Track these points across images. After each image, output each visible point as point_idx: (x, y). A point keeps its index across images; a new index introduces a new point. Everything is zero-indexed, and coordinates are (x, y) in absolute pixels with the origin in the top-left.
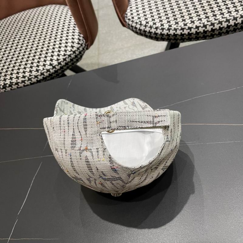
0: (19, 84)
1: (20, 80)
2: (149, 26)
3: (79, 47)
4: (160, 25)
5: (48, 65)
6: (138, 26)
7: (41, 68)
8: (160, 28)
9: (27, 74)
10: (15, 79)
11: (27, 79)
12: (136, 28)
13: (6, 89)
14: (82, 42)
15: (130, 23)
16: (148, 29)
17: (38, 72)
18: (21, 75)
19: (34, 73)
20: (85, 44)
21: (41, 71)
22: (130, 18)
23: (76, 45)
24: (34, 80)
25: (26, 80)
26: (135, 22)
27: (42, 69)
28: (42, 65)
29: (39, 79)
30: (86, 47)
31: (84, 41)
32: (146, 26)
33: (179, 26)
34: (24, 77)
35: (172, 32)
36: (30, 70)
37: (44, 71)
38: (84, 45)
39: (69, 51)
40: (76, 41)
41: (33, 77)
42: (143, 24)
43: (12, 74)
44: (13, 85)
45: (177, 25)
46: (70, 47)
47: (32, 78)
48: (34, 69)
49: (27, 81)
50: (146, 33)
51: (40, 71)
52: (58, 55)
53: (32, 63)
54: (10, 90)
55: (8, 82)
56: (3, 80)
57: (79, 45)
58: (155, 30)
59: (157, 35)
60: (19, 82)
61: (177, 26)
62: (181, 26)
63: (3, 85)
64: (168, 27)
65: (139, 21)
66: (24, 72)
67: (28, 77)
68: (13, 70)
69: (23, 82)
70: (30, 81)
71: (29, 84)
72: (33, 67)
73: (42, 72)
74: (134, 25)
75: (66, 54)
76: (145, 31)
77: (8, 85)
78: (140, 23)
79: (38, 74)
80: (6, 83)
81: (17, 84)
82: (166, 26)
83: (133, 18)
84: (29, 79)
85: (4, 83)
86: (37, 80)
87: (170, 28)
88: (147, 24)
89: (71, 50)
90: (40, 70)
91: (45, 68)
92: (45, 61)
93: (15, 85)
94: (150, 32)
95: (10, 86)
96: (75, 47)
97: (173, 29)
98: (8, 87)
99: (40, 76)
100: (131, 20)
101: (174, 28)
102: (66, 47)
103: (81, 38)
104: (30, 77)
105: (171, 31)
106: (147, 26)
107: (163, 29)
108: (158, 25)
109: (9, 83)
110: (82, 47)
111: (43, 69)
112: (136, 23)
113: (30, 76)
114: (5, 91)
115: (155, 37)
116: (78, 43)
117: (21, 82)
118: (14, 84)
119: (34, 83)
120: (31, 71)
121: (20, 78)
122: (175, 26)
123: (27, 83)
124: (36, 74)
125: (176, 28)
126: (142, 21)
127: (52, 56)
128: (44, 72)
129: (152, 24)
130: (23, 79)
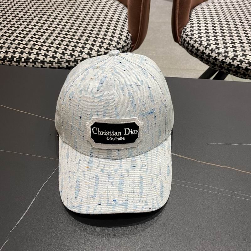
0: (45, 64)
1: (47, 60)
2: (210, 49)
3: (125, 46)
4: (223, 52)
5: (86, 54)
6: (196, 45)
7: (76, 54)
8: (224, 55)
9: (58, 56)
10: (42, 57)
11: (56, 60)
12: (193, 46)
13: (27, 64)
14: (129, 42)
15: (188, 39)
16: (207, 52)
17: (72, 57)
18: (51, 54)
19: (66, 57)
20: (131, 45)
21: (76, 57)
22: (189, 34)
23: (122, 42)
24: (64, 65)
25: (54, 62)
26: (194, 40)
27: (77, 56)
28: (79, 51)
29: (69, 66)
30: (130, 49)
31: (131, 41)
32: (206, 48)
33: (246, 58)
34: (54, 57)
35: (236, 63)
36: (63, 52)
37: (79, 58)
38: (129, 45)
39: (113, 47)
40: (124, 38)
41: (65, 60)
42: (203, 45)
43: (40, 49)
44: (37, 61)
45: (244, 57)
46: (115, 42)
47: (63, 61)
48: (68, 52)
49: (56, 63)
50: (203, 55)
51: (74, 57)
52: (100, 47)
53: (67, 45)
54: (31, 66)
55: (33, 57)
56: (27, 52)
57: (126, 44)
58: (217, 55)
59: (216, 61)
60: (46, 61)
61: (244, 59)
62: (249, 60)
63: (25, 58)
64: (233, 56)
65: (199, 40)
66: (55, 52)
67: (58, 59)
68: (42, 46)
69: (51, 62)
70: (59, 65)
71: (57, 67)
72: (68, 50)
73: (76, 59)
74: (192, 42)
75: (109, 48)
76: (203, 53)
77: (31, 60)
78: (199, 42)
79: (71, 59)
80: (29, 57)
81: (43, 62)
82: (231, 55)
83: (192, 35)
84: (59, 62)
85: (27, 57)
86: (67, 66)
87: (235, 58)
88: (208, 46)
89: (116, 46)
90: (75, 55)
91: (81, 56)
92: (83, 48)
93: (39, 63)
94: (209, 56)
95: (34, 62)
96: (120, 44)
97: (238, 60)
98: (31, 63)
99: (73, 62)
100: (190, 36)
101: (240, 60)
102: (111, 40)
103: (129, 37)
104: (60, 60)
105: (235, 61)
106: (209, 48)
107: (226, 57)
108: (222, 50)
109: (33, 59)
110: (127, 47)
111: (79, 56)
112: (196, 41)
113: (61, 58)
114: (25, 66)
115: (214, 62)
116: (125, 42)
117: (48, 61)
118: (39, 61)
119: (63, 68)
120: (63, 54)
121: (48, 57)
122: (242, 58)
123: (55, 65)
124: (69, 58)
125: (243, 60)
126: (203, 42)
127: (93, 45)
128: (79, 60)
129: (215, 48)
130: (52, 60)
